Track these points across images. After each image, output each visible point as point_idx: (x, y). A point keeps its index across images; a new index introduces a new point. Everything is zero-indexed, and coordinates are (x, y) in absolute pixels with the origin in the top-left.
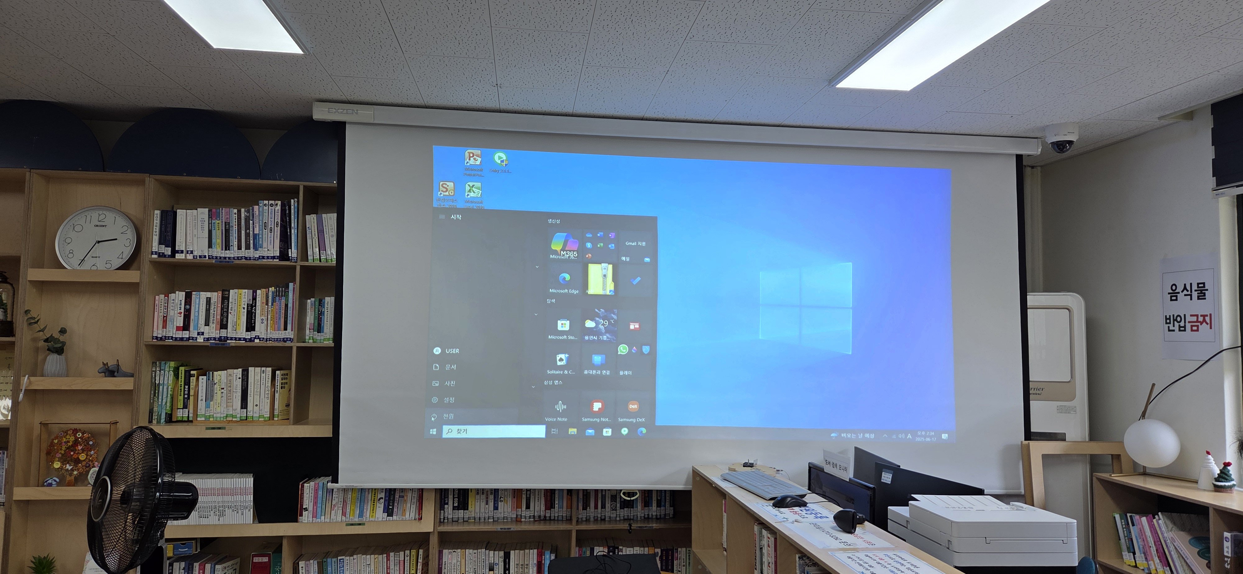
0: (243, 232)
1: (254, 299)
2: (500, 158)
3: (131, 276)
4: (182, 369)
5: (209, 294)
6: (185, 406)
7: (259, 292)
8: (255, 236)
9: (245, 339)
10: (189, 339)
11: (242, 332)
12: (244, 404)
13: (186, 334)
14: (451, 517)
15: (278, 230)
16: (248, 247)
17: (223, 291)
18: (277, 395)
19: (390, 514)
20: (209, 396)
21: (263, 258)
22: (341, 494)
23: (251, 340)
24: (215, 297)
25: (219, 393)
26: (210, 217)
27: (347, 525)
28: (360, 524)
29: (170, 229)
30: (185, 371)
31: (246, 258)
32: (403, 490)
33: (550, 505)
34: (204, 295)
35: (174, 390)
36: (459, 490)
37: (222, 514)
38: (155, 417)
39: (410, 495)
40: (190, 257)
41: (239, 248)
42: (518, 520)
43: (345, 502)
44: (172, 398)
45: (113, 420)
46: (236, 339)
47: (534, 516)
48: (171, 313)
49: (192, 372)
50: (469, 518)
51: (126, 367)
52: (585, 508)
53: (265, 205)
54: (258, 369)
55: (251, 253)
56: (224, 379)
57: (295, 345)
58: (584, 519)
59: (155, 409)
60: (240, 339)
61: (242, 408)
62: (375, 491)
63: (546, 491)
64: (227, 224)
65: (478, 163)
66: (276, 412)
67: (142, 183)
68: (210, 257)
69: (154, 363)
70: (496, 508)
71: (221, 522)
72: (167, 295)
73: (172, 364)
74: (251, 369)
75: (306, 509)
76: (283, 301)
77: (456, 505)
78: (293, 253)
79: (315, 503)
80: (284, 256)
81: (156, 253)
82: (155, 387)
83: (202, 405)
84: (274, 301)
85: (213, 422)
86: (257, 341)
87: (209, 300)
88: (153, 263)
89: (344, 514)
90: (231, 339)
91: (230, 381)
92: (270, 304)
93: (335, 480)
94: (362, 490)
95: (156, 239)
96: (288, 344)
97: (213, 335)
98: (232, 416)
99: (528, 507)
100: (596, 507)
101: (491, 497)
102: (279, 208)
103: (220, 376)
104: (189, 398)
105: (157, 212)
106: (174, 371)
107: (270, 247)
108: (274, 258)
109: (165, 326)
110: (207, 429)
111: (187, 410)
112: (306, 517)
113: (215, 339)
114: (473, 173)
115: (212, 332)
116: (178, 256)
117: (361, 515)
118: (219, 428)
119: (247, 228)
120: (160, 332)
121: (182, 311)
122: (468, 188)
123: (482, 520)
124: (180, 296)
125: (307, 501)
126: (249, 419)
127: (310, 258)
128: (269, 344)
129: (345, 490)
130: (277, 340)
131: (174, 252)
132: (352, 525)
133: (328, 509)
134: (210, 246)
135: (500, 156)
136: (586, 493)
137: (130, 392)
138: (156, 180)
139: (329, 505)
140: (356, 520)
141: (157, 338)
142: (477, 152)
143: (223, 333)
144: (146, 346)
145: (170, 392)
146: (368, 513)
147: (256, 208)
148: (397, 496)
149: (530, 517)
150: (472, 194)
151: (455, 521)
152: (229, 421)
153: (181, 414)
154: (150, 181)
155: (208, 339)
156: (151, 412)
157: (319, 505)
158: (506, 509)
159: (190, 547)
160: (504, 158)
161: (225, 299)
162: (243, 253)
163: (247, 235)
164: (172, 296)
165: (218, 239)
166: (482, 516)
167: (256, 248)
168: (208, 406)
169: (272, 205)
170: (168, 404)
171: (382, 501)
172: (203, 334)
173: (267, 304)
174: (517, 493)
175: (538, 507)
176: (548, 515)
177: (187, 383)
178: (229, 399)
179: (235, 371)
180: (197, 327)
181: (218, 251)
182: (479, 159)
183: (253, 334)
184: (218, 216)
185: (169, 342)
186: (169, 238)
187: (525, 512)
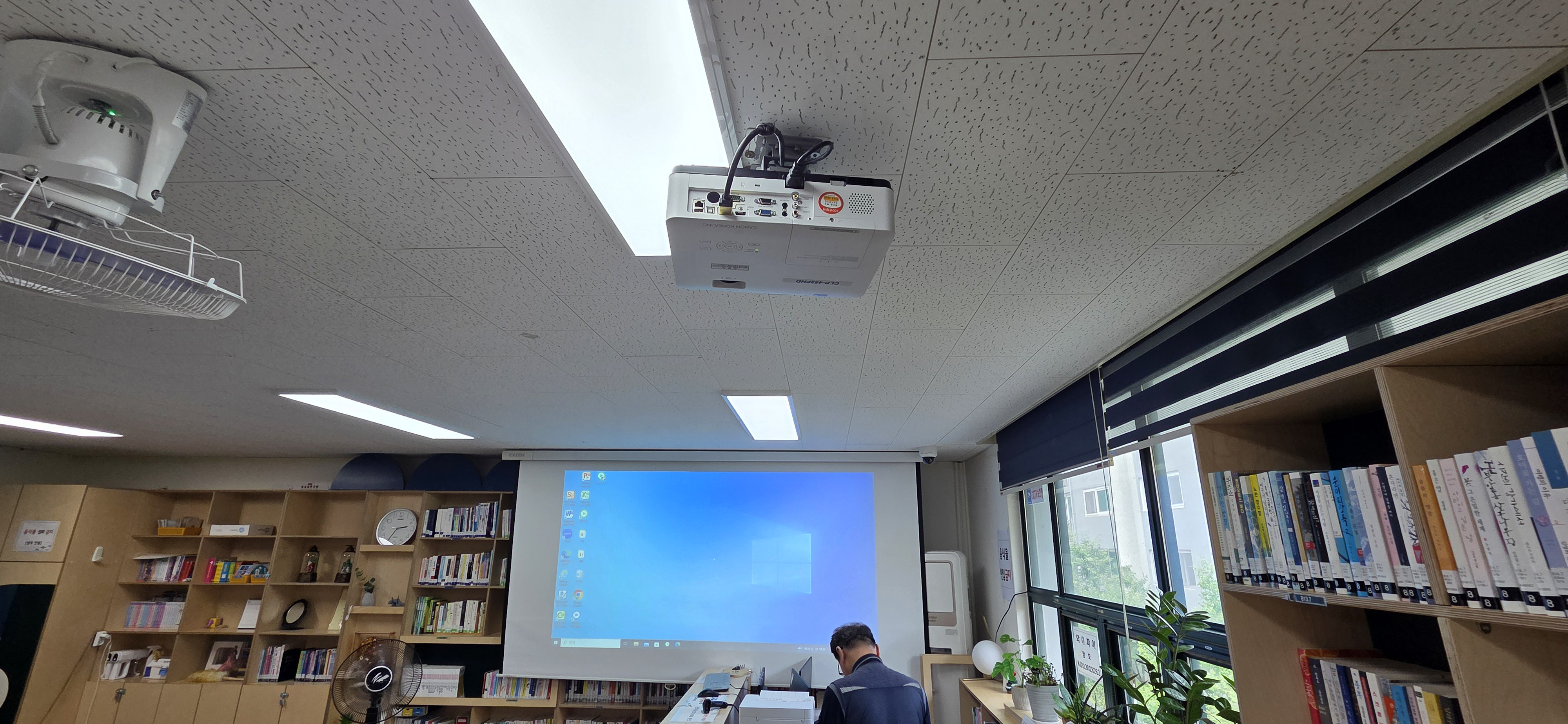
0: (470, 521)
1: (473, 559)
2: (601, 476)
3: (410, 548)
4: (432, 601)
5: (450, 557)
6: (431, 624)
7: (476, 555)
8: (475, 523)
9: (466, 584)
10: (436, 584)
11: (465, 580)
12: (462, 623)
13: (435, 581)
14: (572, 698)
15: (486, 520)
16: (471, 530)
17: (458, 555)
18: (480, 617)
19: (533, 695)
20: (444, 619)
21: (477, 536)
22: (507, 681)
23: (469, 584)
24: (453, 558)
25: (449, 617)
26: (455, 513)
27: (507, 700)
28: (514, 700)
29: (433, 521)
30: (434, 603)
31: (470, 536)
32: (541, 680)
33: (633, 692)
34: (448, 557)
35: (426, 614)
36: (578, 680)
37: (441, 691)
38: (415, 630)
39: (545, 682)
40: (441, 536)
41: (467, 530)
42: (612, 702)
43: (508, 686)
44: (425, 618)
45: (392, 631)
46: (461, 583)
47: (623, 700)
48: (429, 568)
49: (438, 603)
50: (583, 699)
51: (403, 601)
52: (653, 695)
53: (482, 505)
54: (472, 601)
55: (473, 533)
56: (453, 608)
57: (489, 587)
58: (652, 702)
59: (415, 625)
60: (463, 584)
61: (461, 625)
62: (526, 679)
63: (631, 683)
64: (462, 516)
65: (589, 479)
66: (479, 628)
67: (421, 495)
68: (452, 536)
69: (418, 599)
70: (599, 693)
71: (440, 696)
72: (428, 558)
73: (427, 598)
74: (468, 601)
75: (486, 690)
76: (488, 561)
77: (576, 690)
78: (493, 533)
79: (492, 686)
80: (488, 535)
81: (424, 534)
82: (417, 612)
83: (440, 622)
84: (483, 561)
85: (444, 634)
86: (472, 585)
87: (450, 560)
88: (422, 540)
89: (507, 693)
90: (459, 583)
91: (456, 608)
92: (481, 562)
93: (501, 672)
94: (518, 679)
95: (425, 526)
96: (485, 587)
97: (449, 582)
98: (456, 630)
99: (619, 693)
100: (660, 695)
101: (597, 686)
102: (488, 507)
103: (451, 605)
104: (434, 619)
105: (428, 511)
106: (427, 603)
107: (482, 530)
108: (483, 536)
109: (425, 576)
110: (438, 638)
111: (432, 626)
112: (486, 694)
113: (450, 583)
114: (586, 485)
115: (449, 579)
116: (436, 536)
117: (516, 695)
118: (444, 638)
119: (472, 519)
120: (423, 579)
121: (435, 567)
122: (582, 494)
123: (591, 701)
124: (435, 558)
125: (487, 685)
126: (464, 632)
127: (503, 535)
128: (478, 586)
129: (509, 678)
130: (483, 584)
131: (434, 533)
132: (510, 700)
133: (499, 690)
134: (452, 530)
135: (601, 475)
136: (654, 685)
137: (401, 615)
138: (431, 494)
139: (499, 687)
140: (514, 697)
141: (420, 583)
142: (589, 473)
143: (455, 580)
144: (413, 588)
145: (424, 616)
146: (520, 693)
147: (477, 507)
148: (537, 683)
149: (620, 700)
150: (584, 498)
151: (574, 701)
152: (453, 633)
153: (429, 628)
154: (426, 494)
155: (447, 584)
156: (413, 627)
157: (494, 687)
158: (605, 694)
159: (421, 711)
160: (604, 475)
161: (458, 559)
162: (469, 533)
163: (472, 522)
164: (431, 558)
165: (457, 526)
166: (591, 698)
167: (475, 531)
168: (443, 624)
169: (485, 505)
170: (422, 622)
171: (529, 686)
172: (444, 580)
173: (479, 563)
174: (612, 684)
175: (626, 693)
176: (631, 699)
177: (434, 610)
178: (454, 620)
179: (459, 602)
180: (441, 577)
181: (456, 533)
182: (590, 477)
183: (470, 580)
184: (458, 513)
185: (426, 586)
186: (432, 525)
187: (617, 697)
